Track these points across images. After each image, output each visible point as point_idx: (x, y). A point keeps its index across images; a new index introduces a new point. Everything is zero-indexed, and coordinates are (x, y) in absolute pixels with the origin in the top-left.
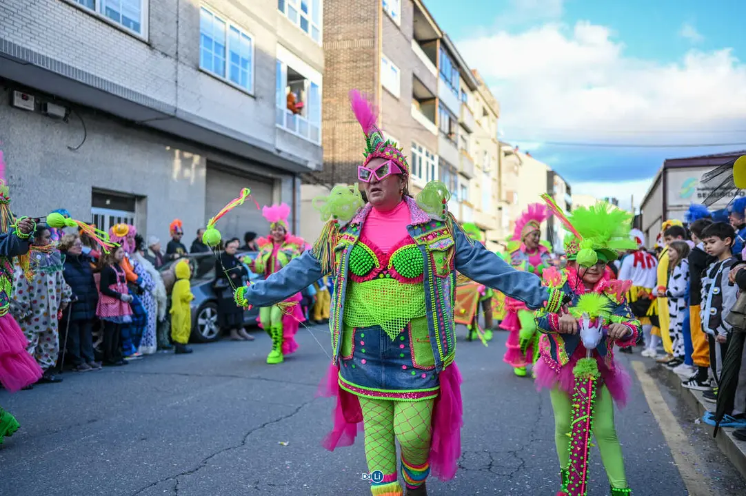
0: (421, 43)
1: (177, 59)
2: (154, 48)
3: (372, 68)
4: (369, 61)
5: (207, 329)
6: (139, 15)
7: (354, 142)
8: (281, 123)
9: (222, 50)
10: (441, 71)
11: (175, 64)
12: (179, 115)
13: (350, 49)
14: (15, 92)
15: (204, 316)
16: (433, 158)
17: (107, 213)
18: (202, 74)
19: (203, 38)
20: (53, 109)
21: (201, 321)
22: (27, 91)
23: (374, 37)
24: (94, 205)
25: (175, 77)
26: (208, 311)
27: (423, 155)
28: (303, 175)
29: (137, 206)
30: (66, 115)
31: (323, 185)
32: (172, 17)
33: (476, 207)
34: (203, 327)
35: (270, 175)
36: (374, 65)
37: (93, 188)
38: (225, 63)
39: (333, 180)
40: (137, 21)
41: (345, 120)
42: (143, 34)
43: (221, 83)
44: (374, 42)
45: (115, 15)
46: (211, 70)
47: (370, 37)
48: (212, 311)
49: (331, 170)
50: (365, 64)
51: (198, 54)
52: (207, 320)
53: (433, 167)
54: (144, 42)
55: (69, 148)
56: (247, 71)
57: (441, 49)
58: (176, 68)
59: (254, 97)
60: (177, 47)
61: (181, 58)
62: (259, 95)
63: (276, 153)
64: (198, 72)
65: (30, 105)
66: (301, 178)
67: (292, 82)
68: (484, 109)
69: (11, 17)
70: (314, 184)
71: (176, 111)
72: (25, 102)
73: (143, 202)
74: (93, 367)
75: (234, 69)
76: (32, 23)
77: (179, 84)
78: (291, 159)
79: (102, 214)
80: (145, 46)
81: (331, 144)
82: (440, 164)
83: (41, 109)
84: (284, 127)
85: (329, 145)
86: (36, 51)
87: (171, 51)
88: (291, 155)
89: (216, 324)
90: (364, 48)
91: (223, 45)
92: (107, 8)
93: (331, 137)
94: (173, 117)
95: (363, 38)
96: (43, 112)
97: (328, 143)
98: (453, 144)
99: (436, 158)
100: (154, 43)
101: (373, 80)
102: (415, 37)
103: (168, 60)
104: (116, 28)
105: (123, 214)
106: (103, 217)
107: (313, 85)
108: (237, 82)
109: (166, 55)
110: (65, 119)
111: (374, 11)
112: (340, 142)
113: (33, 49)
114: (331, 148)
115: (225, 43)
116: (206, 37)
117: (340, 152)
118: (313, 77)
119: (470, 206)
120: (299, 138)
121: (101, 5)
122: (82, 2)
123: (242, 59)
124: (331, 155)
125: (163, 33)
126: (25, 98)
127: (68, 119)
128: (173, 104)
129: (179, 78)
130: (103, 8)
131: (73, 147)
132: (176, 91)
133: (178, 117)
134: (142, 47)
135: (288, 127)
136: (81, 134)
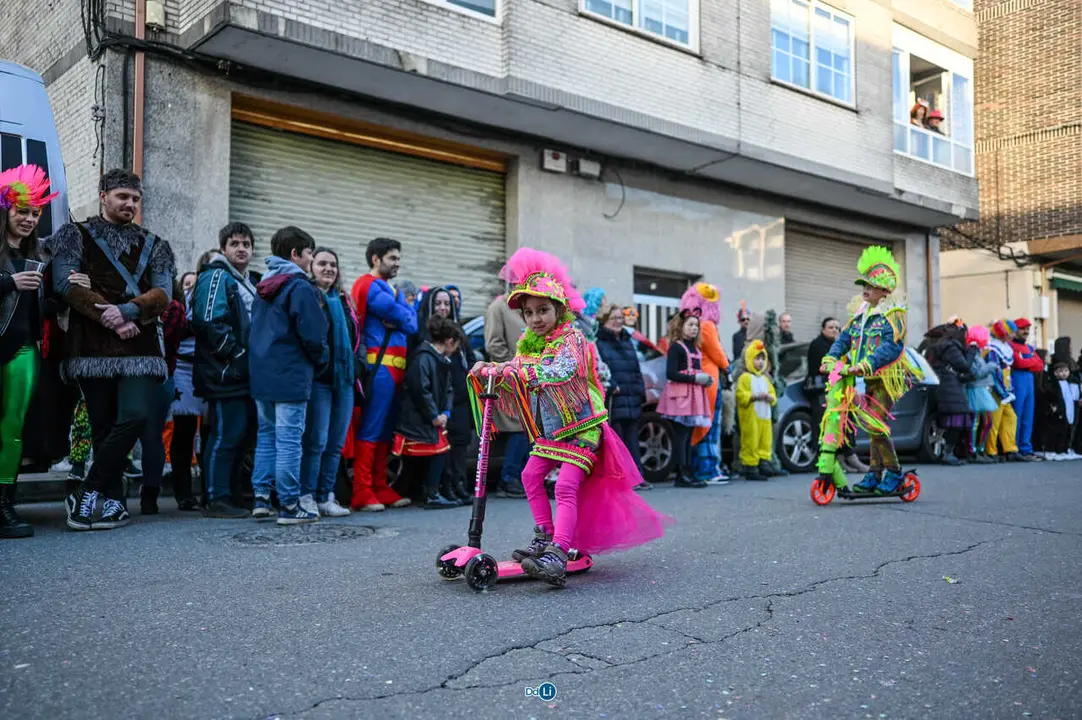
1: (739, 72)
2: (706, 61)
6: (686, 21)
7: (1039, 168)
8: (903, 149)
9: (803, 49)
11: (736, 78)
12: (744, 151)
14: (546, 151)
17: (653, 302)
18: (775, 87)
19: (774, 34)
20: (589, 168)
22: (558, 147)
24: (637, 291)
25: (737, 97)
28: (943, 232)
30: (601, 173)
32: (731, 13)
37: (636, 268)
38: (808, 66)
39: (998, 237)
40: (682, 27)
42: (693, 47)
43: (803, 96)
45: (655, 25)
46: (789, 79)
49: (994, 221)
51: (768, 58)
54: (693, 55)
55: (606, 216)
56: (845, 74)
58: (738, 84)
59: (856, 112)
60: (739, 54)
61: (745, 69)
62: (859, 109)
63: (896, 196)
64: (769, 85)
65: (560, 165)
71: (739, 146)
72: (555, 162)
75: (824, 73)
76: (563, 56)
77: (742, 107)
78: (921, 203)
79: (647, 302)
80: (695, 59)
83: (573, 169)
84: (908, 155)
85: (989, 179)
86: (567, 90)
87: (733, 65)
88: (920, 197)
91: (806, 40)
92: (647, 20)
93: (992, 167)
94: (736, 155)
96: (575, 172)
97: (986, 177)
100: (708, 54)
103: (726, 74)
104: (658, 42)
105: (673, 303)
106: (648, 307)
107: (958, 80)
108: (828, 93)
109: (724, 68)
110: (600, 179)
112: (1011, 172)
113: (564, 89)
114: (993, 185)
115: (809, 37)
116: (780, 34)
118: (957, 65)
120: (933, 167)
121: (640, 17)
122: (617, 18)
123: (836, 56)
124: (993, 197)
125: (719, 38)
126: (556, 157)
127: (604, 178)
128: (733, 137)
129: (742, 99)
130: (643, 20)
131: (609, 214)
132: (740, 118)
133: (742, 153)
134: (691, 62)
135: (914, 152)
136: (618, 197)
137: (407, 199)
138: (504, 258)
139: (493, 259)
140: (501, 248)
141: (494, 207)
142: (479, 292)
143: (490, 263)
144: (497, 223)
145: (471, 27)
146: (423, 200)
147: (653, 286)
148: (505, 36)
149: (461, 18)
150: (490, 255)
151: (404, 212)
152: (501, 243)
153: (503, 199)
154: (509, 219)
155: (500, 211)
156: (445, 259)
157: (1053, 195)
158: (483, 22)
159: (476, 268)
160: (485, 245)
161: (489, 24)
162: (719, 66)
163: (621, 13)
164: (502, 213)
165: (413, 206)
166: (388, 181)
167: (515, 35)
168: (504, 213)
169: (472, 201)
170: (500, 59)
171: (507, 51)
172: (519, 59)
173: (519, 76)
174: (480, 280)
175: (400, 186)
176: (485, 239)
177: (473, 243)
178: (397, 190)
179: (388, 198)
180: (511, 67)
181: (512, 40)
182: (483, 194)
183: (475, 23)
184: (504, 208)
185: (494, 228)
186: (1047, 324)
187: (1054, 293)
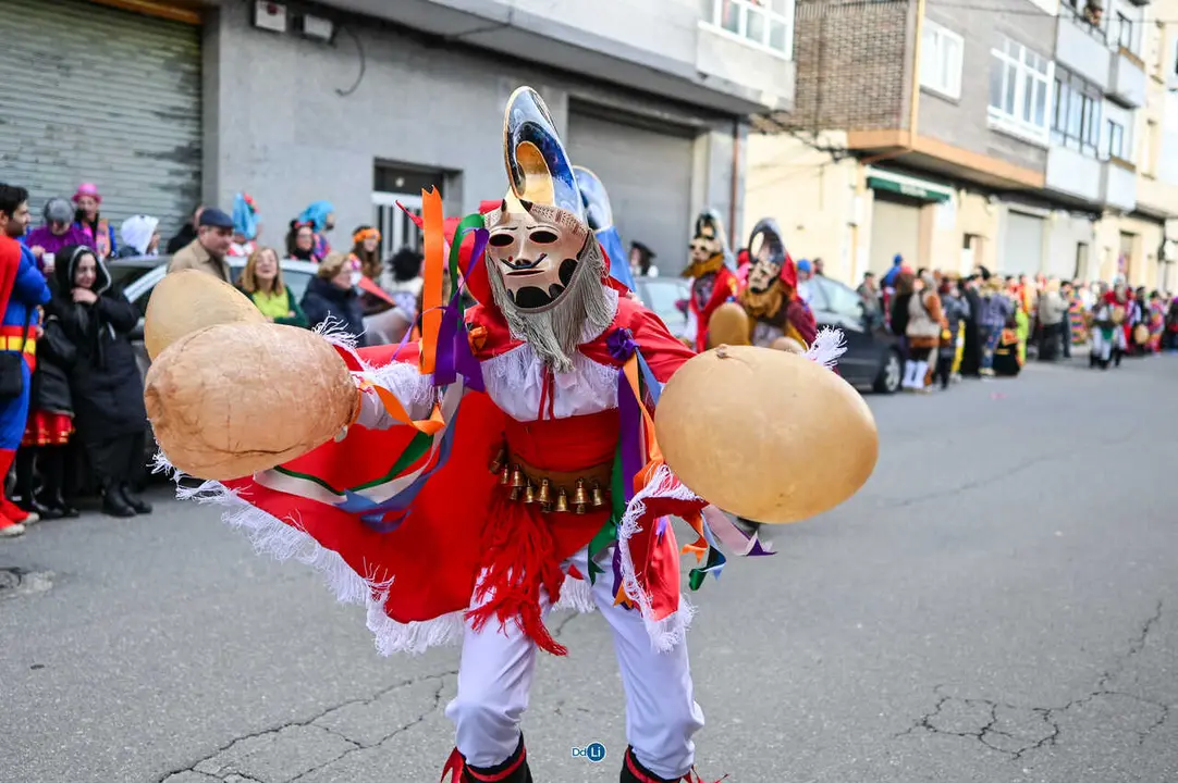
7: (864, 44)
8: (710, 19)
12: (517, 21)
14: (258, 3)
16: (1042, 68)
20: (318, 27)
24: (378, 187)
27: (1020, 64)
28: (754, 117)
29: (447, 186)
30: (334, 34)
31: (793, 134)
33: (1143, 168)
35: (687, 121)
37: (377, 161)
39: (817, 125)
49: (814, 103)
53: (1042, 86)
55: (339, 92)
63: (697, 80)
65: (279, 22)
66: (749, 123)
70: (776, 133)
71: (511, 14)
72: (271, 18)
73: (457, 181)
78: (726, 90)
79: (390, 204)
81: (816, 52)
82: (1057, 78)
83: (296, 28)
84: (717, 28)
85: (812, 54)
88: (726, 82)
93: (817, 37)
94: (506, 26)
96: (298, 33)
97: (810, 48)
98: (1097, 33)
99: (1051, 66)
106: (391, 208)
110: (332, 42)
112: (836, 46)
114: (816, 59)
117: (834, 68)
119: (1130, 167)
120: (743, 46)
124: (815, 74)
126: (272, 11)
127: (338, 40)
131: (345, 89)
133: (515, 23)
135: (724, 26)
136: (355, 67)
137: (59, 58)
138: (200, 142)
139: (184, 144)
140: (194, 129)
141: (184, 71)
142: (166, 188)
143: (180, 150)
144: (189, 94)
146: (83, 60)
147: (400, 182)
150: (179, 139)
151: (56, 76)
152: (196, 123)
153: (198, 62)
154: (207, 92)
155: (195, 78)
156: (116, 143)
157: (876, 80)
159: (161, 156)
160: (174, 125)
164: (199, 80)
165: (68, 68)
166: (29, 32)
168: (200, 82)
169: (154, 64)
174: (165, 173)
175: (47, 39)
176: (171, 117)
177: (157, 123)
178: (43, 44)
179: (30, 55)
182: (170, 55)
184: (199, 74)
185: (185, 102)
186: (860, 229)
187: (870, 193)
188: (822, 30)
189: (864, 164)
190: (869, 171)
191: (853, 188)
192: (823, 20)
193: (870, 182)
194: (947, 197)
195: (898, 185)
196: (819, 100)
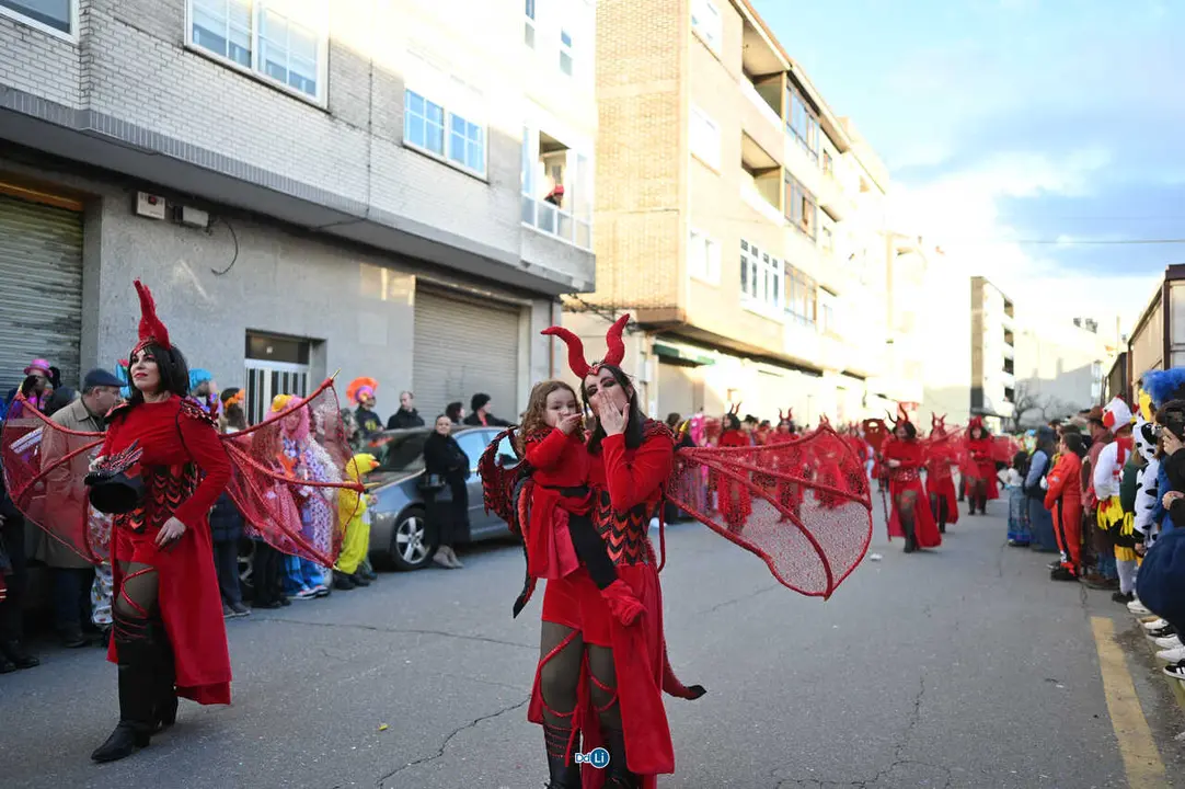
0: (757, 79)
1: (370, 133)
2: (335, 118)
3: (674, 126)
4: (671, 114)
5: (409, 551)
6: (315, 68)
7: (647, 243)
8: (530, 221)
9: (438, 113)
10: (788, 124)
11: (367, 139)
12: (373, 216)
13: (640, 96)
14: (140, 194)
15: (406, 530)
16: (775, 265)
17: (268, 367)
18: (407, 151)
19: (409, 94)
20: (195, 217)
21: (401, 538)
22: (155, 190)
23: (678, 76)
24: (249, 355)
25: (367, 158)
26: (412, 521)
27: (759, 261)
29: (311, 354)
30: (209, 225)
31: (597, 312)
32: (363, 69)
34: (404, 546)
35: (513, 300)
36: (678, 120)
37: (247, 330)
38: (443, 131)
40: (309, 76)
41: (631, 210)
42: (320, 99)
43: (435, 164)
44: (678, 83)
45: (279, 71)
46: (422, 144)
47: (672, 78)
48: (417, 521)
49: (611, 288)
50: (664, 121)
51: (401, 120)
52: (410, 535)
53: (776, 278)
54: (321, 109)
55: (215, 272)
56: (479, 144)
57: (788, 87)
58: (369, 144)
59: (487, 183)
60: (370, 113)
61: (376, 130)
62: (494, 179)
63: (522, 268)
64: (401, 149)
65: (159, 210)
66: (561, 303)
67: (547, 155)
68: (862, 180)
69: (134, 89)
70: (583, 312)
71: (367, 210)
72: (151, 207)
73: (320, 348)
74: (237, 610)
75: (456, 141)
76: (163, 94)
77: (372, 169)
78: (545, 276)
79: (260, 368)
80: (323, 114)
81: (611, 248)
82: (786, 273)
83: (175, 216)
84: (535, 227)
85: (608, 250)
86: (168, 134)
87: (361, 121)
88: (544, 269)
89: (423, 542)
90: (662, 95)
91: (440, 105)
92: (268, 62)
93: (611, 237)
94: (364, 220)
95: (661, 78)
96: (177, 220)
97: (606, 246)
98: (810, 240)
99: (781, 266)
100: (336, 109)
101: (677, 144)
102: (746, 70)
103: (355, 133)
104: (280, 91)
105: (291, 368)
106: (262, 373)
107: (581, 158)
108: (462, 162)
109: (354, 127)
110: (208, 229)
111: (679, 35)
112: (626, 244)
113: (163, 132)
114: (611, 254)
115: (443, 102)
116: (414, 95)
117: (625, 260)
118: (581, 146)
120: (557, 242)
121: (259, 58)
122: (232, 57)
123: (470, 124)
124: (611, 266)
125: (349, 94)
126: (152, 202)
127: (213, 228)
128: (363, 201)
129: (373, 161)
130: (263, 64)
131: (220, 270)
132: (369, 180)
133: (372, 219)
134: (319, 118)
135: (540, 226)
136: (230, 251)
138: (80, 314)
139: (64, 316)
140: (75, 303)
141: (66, 252)
143: (59, 321)
144: (70, 272)
145: (34, 42)
147: (269, 350)
148: (83, 59)
149: (19, 28)
150: (60, 311)
152: (76, 297)
153: (79, 243)
154: (88, 270)
155: (75, 257)
158: (52, 37)
159: (38, 327)
160: (54, 299)
161: (60, 41)
162: (348, 124)
163: (237, 51)
164: (80, 259)
167: (97, 61)
168: (82, 260)
169: (36, 244)
170: (77, 86)
171: (87, 79)
172: (103, 91)
173: (104, 111)
174: (44, 341)
176: (53, 291)
177: (38, 297)
180: (92, 100)
181: (93, 66)
182: (52, 237)
183: (41, 37)
184: (81, 254)
185: (68, 279)
186: (649, 387)
187: (656, 358)
188: (614, 232)
189: (651, 335)
190: (653, 340)
191: (643, 353)
192: (614, 225)
193: (656, 349)
194: (713, 362)
195: (676, 351)
196: (615, 285)
